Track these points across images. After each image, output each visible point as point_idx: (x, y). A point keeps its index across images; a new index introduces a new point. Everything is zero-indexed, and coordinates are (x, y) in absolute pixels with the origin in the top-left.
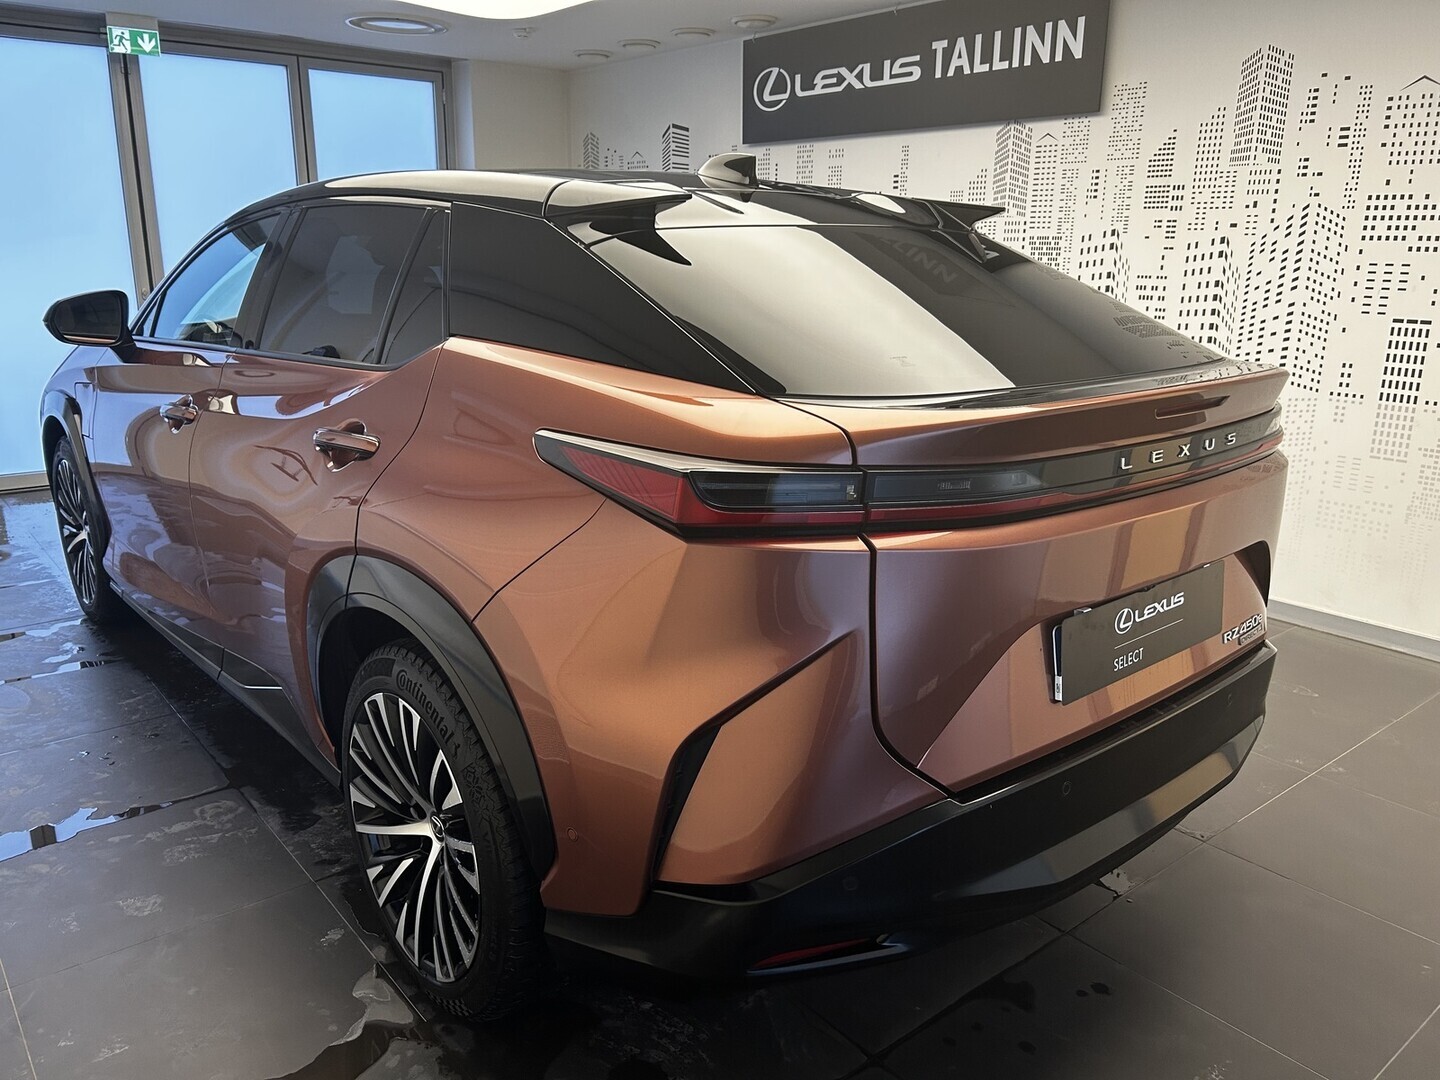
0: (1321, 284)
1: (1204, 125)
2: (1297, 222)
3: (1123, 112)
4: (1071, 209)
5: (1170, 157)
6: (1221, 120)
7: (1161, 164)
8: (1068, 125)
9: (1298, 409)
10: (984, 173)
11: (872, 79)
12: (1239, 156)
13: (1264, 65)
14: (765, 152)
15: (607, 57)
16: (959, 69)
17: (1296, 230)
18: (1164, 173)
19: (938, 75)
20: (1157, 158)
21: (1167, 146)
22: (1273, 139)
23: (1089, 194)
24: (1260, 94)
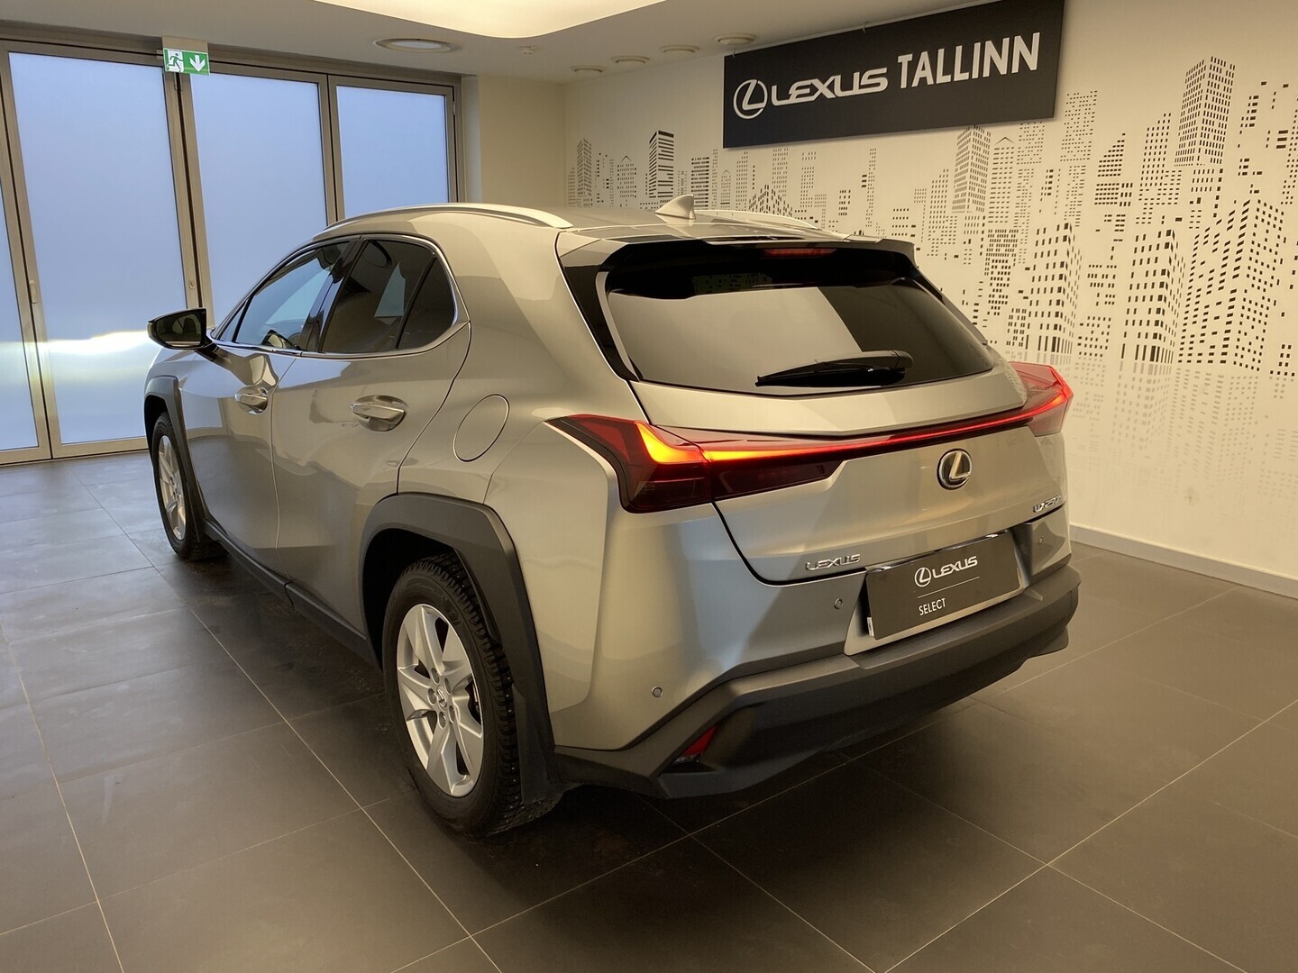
0: (1261, 273)
1: (1151, 129)
2: (1238, 216)
3: (1075, 118)
4: (1027, 205)
5: (1119, 158)
6: (1166, 125)
7: (1111, 163)
8: (1023, 129)
9: (1240, 386)
10: (946, 173)
11: (843, 88)
12: (1184, 157)
13: (1207, 75)
14: (744, 155)
15: (601, 71)
16: (923, 80)
17: (1237, 224)
18: (1113, 173)
19: (904, 85)
20: (1107, 159)
21: (1116, 148)
22: (1216, 142)
23: (1044, 191)
24: (1203, 102)
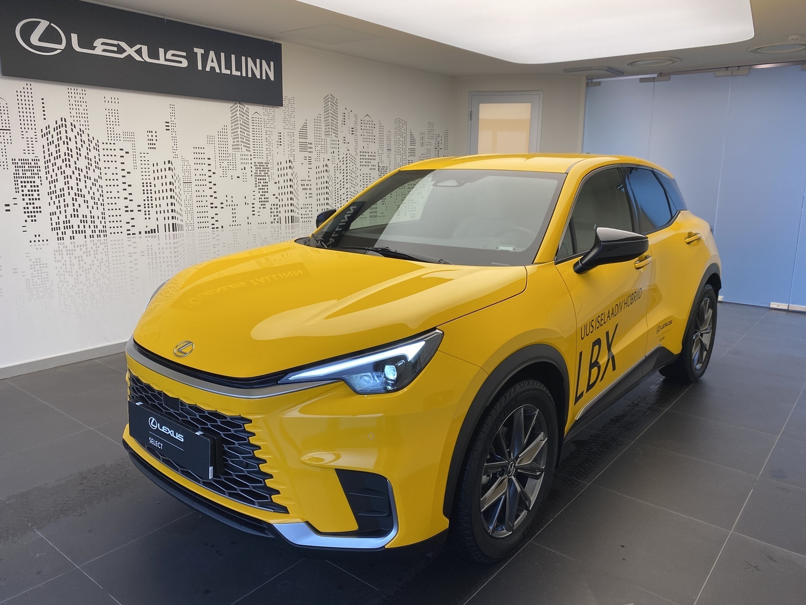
1: (315, 120)
3: (287, 109)
4: (272, 150)
5: (306, 131)
6: (320, 119)
8: (265, 109)
11: (149, 58)
12: (327, 133)
13: (330, 101)
14: (26, 87)
16: (213, 68)
18: (305, 137)
19: (200, 68)
20: (302, 130)
21: (304, 126)
22: (335, 129)
23: (278, 143)
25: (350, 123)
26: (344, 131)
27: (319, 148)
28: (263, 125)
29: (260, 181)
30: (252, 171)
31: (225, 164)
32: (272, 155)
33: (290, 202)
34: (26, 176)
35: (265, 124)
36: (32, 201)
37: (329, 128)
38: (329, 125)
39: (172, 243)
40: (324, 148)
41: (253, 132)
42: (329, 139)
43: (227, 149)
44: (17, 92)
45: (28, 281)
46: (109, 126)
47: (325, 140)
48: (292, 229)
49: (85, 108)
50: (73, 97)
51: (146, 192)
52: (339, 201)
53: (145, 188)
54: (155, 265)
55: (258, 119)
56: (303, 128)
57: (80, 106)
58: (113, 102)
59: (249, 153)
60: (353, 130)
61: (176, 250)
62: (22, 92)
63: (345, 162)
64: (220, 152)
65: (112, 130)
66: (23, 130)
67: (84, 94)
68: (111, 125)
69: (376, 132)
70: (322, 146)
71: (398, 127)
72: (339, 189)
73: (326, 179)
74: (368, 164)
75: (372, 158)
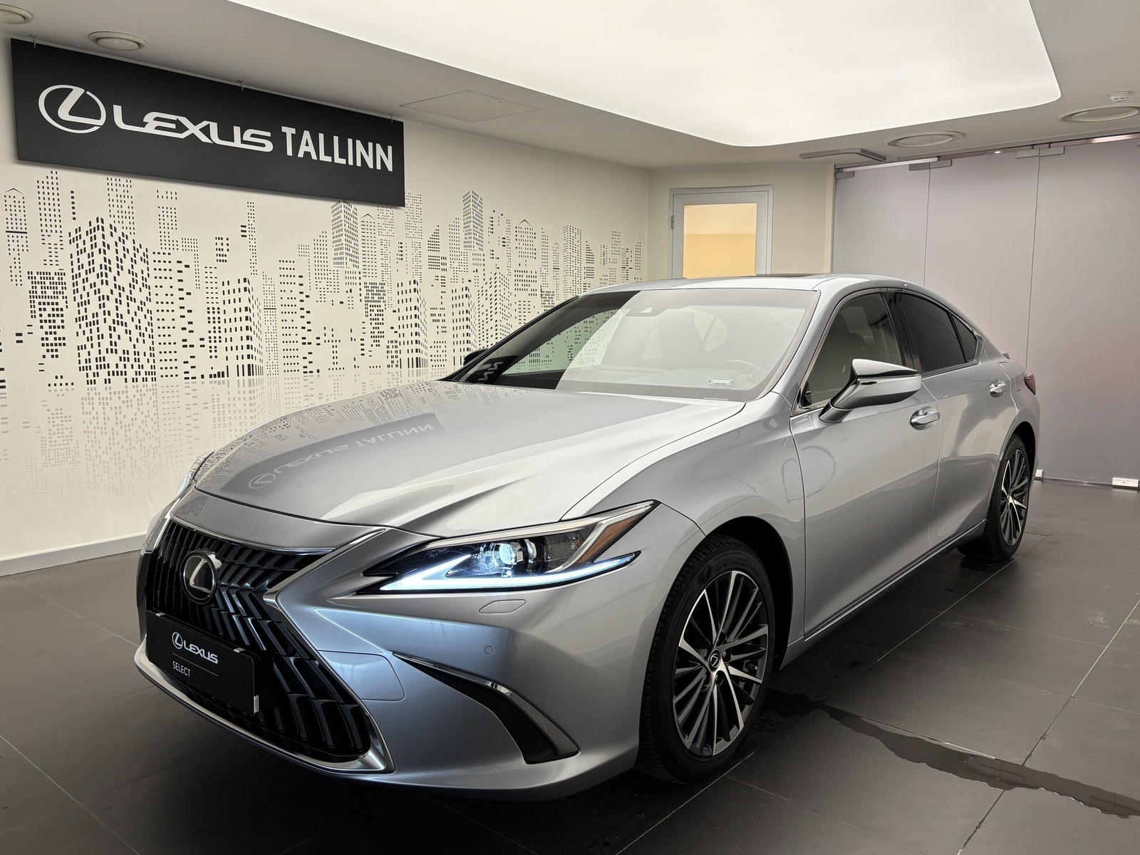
11: (221, 138)
25: (500, 231)
26: (491, 242)
27: (456, 265)
28: (376, 231)
29: (372, 308)
30: (360, 295)
31: (324, 284)
32: (389, 273)
33: (415, 338)
34: (47, 295)
35: (380, 231)
36: (53, 330)
37: (470, 238)
38: (470, 233)
39: (247, 392)
40: (463, 264)
41: (364, 242)
42: (470, 253)
43: (326, 264)
44: (38, 182)
45: (43, 439)
46: (162, 230)
47: (466, 254)
48: (417, 376)
49: (131, 205)
50: (114, 190)
51: (212, 320)
52: (485, 338)
53: (211, 315)
54: (222, 422)
55: (371, 224)
56: (433, 237)
57: (123, 201)
58: (169, 198)
59: (357, 270)
60: (504, 240)
61: (252, 402)
62: (45, 183)
63: (493, 285)
64: (317, 268)
65: (167, 235)
66: (44, 233)
67: (129, 186)
68: (166, 228)
69: (537, 244)
70: (460, 261)
71: (569, 237)
72: (485, 322)
73: (466, 307)
74: (526, 287)
75: (533, 278)
